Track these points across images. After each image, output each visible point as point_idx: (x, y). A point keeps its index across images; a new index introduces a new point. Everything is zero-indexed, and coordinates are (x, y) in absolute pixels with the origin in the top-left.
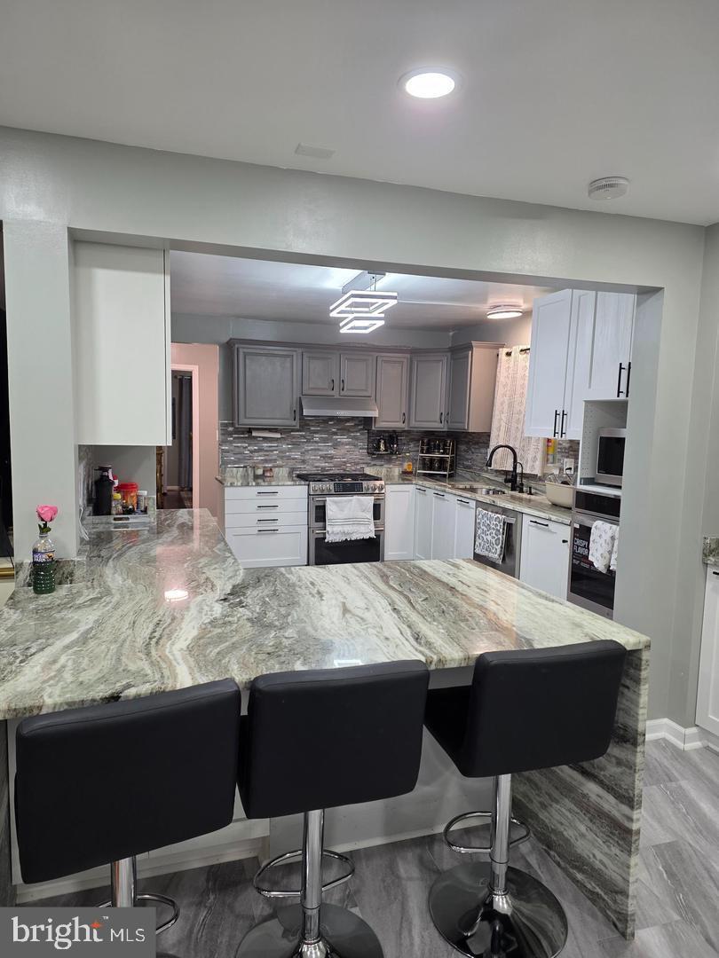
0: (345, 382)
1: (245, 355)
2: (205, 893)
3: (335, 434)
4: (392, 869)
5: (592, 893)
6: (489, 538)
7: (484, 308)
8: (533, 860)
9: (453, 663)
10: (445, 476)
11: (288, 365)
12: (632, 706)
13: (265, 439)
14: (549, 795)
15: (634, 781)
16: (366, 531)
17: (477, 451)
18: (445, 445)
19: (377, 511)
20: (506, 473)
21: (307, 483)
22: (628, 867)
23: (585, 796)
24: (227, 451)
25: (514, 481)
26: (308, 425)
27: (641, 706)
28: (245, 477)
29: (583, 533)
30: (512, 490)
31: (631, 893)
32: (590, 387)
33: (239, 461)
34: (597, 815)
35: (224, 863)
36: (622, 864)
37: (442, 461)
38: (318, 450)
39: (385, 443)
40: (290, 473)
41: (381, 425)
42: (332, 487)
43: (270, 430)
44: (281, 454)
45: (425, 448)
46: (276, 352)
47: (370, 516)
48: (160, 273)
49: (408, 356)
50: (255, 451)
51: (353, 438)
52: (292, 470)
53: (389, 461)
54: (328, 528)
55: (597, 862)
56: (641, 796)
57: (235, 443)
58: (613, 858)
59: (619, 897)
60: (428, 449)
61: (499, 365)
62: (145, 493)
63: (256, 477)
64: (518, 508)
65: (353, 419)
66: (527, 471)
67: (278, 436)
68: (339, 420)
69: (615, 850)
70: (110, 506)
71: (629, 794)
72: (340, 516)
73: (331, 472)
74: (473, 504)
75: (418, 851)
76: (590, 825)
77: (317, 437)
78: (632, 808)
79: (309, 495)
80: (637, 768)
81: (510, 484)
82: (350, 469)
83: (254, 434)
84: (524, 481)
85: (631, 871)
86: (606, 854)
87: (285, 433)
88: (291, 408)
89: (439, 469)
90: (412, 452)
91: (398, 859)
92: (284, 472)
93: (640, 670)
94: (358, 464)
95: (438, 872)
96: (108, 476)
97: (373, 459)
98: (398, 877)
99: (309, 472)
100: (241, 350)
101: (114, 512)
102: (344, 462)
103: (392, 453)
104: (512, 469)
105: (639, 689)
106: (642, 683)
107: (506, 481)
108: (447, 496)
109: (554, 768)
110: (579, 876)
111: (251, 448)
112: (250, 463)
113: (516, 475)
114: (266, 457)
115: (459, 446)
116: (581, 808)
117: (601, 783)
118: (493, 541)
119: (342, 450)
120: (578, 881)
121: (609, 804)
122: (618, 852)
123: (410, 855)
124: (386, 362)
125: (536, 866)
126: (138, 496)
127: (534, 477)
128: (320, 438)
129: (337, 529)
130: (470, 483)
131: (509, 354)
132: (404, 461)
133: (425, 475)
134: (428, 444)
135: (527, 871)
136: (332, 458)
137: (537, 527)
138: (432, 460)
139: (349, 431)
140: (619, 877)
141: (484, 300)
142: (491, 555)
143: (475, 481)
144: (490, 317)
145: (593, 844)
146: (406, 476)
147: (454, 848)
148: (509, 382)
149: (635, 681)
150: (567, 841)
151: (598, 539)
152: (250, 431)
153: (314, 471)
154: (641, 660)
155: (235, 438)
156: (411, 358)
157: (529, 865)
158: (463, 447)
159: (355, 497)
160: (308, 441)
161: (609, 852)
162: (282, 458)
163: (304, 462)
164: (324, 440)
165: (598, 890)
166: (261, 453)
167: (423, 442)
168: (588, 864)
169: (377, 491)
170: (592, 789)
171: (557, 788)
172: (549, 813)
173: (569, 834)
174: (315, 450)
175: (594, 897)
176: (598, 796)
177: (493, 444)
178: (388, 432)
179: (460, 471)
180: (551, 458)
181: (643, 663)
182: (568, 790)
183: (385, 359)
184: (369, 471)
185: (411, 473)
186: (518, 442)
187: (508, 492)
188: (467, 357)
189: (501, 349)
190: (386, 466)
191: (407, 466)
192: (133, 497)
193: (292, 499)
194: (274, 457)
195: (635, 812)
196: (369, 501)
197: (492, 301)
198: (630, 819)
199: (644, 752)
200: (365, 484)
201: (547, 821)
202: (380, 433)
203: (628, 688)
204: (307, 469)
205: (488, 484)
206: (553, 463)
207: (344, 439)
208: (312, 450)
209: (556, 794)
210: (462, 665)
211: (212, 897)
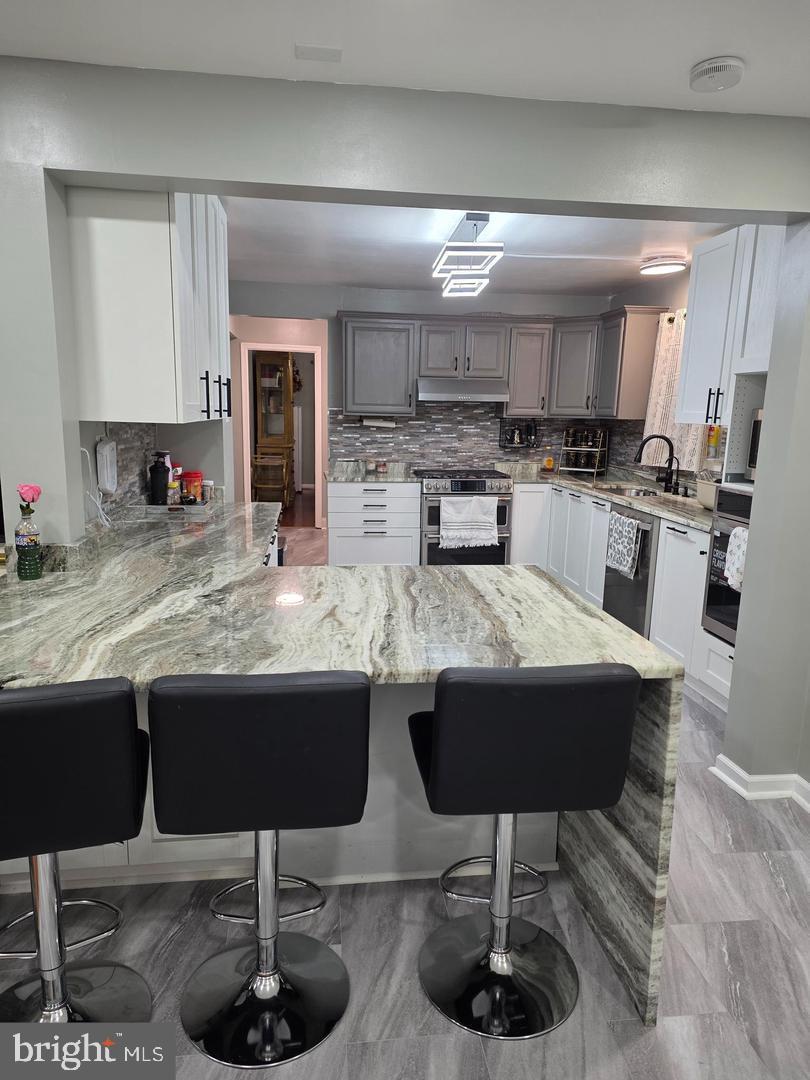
0: (471, 360)
1: (354, 329)
2: (186, 907)
3: (461, 423)
4: (395, 909)
5: (619, 966)
6: (621, 547)
7: (637, 260)
8: (564, 921)
9: (407, 677)
10: (593, 473)
11: (403, 341)
12: (661, 749)
13: (379, 428)
14: (588, 848)
15: (659, 840)
16: (489, 537)
17: (632, 443)
18: (594, 437)
19: (503, 515)
20: (660, 469)
21: (420, 480)
22: (650, 942)
23: (617, 852)
24: (337, 443)
25: (669, 479)
26: (428, 413)
27: (669, 749)
28: (356, 472)
29: (721, 542)
30: (665, 491)
31: (651, 973)
32: (742, 356)
33: (349, 454)
34: (627, 876)
35: (216, 880)
36: (645, 936)
37: (590, 456)
38: (441, 442)
39: (521, 434)
40: (408, 468)
41: (513, 412)
42: (448, 485)
43: (385, 419)
44: (397, 447)
45: (570, 440)
46: (390, 326)
47: (493, 519)
48: (164, 220)
49: (551, 326)
50: (368, 443)
51: (483, 428)
52: (410, 465)
53: (526, 456)
54: (442, 532)
55: (624, 931)
56: (668, 859)
57: (345, 433)
58: (637, 927)
59: (641, 975)
60: (573, 441)
61: (659, 335)
62: (211, 483)
63: (368, 472)
64: (657, 512)
65: (483, 404)
66: (683, 467)
67: (393, 425)
68: (464, 406)
69: (640, 920)
70: (167, 495)
71: (653, 854)
72: (455, 519)
73: (455, 468)
74: (608, 506)
75: (431, 893)
76: (620, 887)
77: (439, 427)
78: (656, 871)
79: (422, 493)
80: (663, 825)
81: (663, 484)
82: (478, 464)
83: (366, 423)
84: (682, 481)
85: (653, 946)
86: (632, 923)
87: (401, 422)
88: (406, 390)
89: (587, 466)
90: (555, 445)
91: (405, 899)
92: (400, 467)
93: (669, 705)
94: (486, 459)
95: (446, 919)
96: (164, 463)
97: (506, 453)
98: (398, 919)
99: (430, 468)
100: (349, 325)
101: (169, 502)
102: (471, 456)
103: (528, 446)
104: (667, 466)
105: (667, 728)
106: (671, 721)
107: (659, 480)
108: (584, 498)
109: (588, 812)
110: (609, 945)
111: (362, 439)
112: (361, 456)
113: (672, 472)
114: (380, 450)
115: (614, 438)
116: (613, 865)
117: (631, 839)
118: (625, 551)
119: (468, 443)
120: (608, 951)
121: (636, 863)
122: (642, 923)
123: (421, 897)
124: (521, 334)
125: (565, 927)
126: (203, 487)
127: (689, 475)
128: (442, 428)
129: (451, 534)
130: (617, 483)
131: (671, 320)
132: (543, 456)
133: (570, 473)
134: (574, 435)
135: (551, 932)
136: (456, 452)
137: (673, 535)
138: (577, 455)
139: (478, 420)
140: (642, 952)
141: (637, 251)
142: (621, 568)
143: (628, 480)
144: (644, 272)
145: (622, 909)
146: (545, 473)
147: (449, 894)
148: (669, 356)
149: (664, 718)
150: (601, 902)
151: (735, 550)
152: (361, 419)
153: (434, 466)
154: (670, 691)
155: (345, 428)
156: (554, 330)
157: (557, 925)
158: (617, 439)
159: (475, 497)
160: (429, 432)
161: (634, 920)
162: (398, 451)
163: (423, 456)
164: (447, 431)
165: (624, 964)
166: (375, 446)
167: (568, 433)
168: (617, 932)
169: (503, 491)
170: (622, 844)
171: (595, 841)
172: (587, 869)
173: (602, 894)
174: (437, 442)
175: (620, 972)
176: (628, 853)
177: (646, 435)
178: (526, 420)
179: (611, 469)
180: (712, 451)
181: (673, 695)
182: (604, 844)
183: (521, 331)
184: (500, 467)
185: (552, 470)
186: (676, 431)
187: (661, 493)
188: (619, 326)
189: (662, 314)
190: (523, 462)
191: (547, 462)
192: (196, 487)
193: (402, 498)
194: (389, 450)
195: (658, 877)
196: (492, 502)
197: (647, 252)
198: (654, 885)
199: (672, 807)
200: (489, 482)
201: (584, 876)
202: (517, 422)
203: (658, 726)
204: (426, 464)
205: (641, 484)
206: (715, 457)
207: (471, 429)
208: (432, 442)
209: (593, 847)
210: (421, 681)
211: (190, 913)
